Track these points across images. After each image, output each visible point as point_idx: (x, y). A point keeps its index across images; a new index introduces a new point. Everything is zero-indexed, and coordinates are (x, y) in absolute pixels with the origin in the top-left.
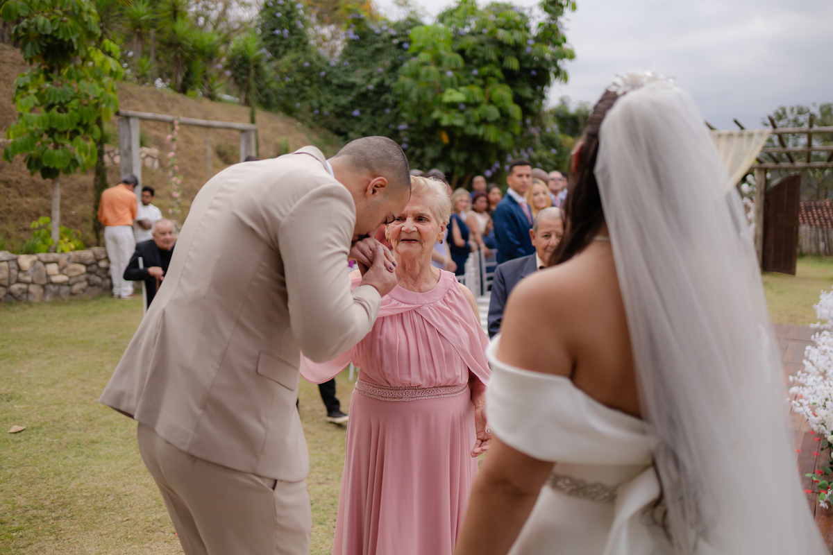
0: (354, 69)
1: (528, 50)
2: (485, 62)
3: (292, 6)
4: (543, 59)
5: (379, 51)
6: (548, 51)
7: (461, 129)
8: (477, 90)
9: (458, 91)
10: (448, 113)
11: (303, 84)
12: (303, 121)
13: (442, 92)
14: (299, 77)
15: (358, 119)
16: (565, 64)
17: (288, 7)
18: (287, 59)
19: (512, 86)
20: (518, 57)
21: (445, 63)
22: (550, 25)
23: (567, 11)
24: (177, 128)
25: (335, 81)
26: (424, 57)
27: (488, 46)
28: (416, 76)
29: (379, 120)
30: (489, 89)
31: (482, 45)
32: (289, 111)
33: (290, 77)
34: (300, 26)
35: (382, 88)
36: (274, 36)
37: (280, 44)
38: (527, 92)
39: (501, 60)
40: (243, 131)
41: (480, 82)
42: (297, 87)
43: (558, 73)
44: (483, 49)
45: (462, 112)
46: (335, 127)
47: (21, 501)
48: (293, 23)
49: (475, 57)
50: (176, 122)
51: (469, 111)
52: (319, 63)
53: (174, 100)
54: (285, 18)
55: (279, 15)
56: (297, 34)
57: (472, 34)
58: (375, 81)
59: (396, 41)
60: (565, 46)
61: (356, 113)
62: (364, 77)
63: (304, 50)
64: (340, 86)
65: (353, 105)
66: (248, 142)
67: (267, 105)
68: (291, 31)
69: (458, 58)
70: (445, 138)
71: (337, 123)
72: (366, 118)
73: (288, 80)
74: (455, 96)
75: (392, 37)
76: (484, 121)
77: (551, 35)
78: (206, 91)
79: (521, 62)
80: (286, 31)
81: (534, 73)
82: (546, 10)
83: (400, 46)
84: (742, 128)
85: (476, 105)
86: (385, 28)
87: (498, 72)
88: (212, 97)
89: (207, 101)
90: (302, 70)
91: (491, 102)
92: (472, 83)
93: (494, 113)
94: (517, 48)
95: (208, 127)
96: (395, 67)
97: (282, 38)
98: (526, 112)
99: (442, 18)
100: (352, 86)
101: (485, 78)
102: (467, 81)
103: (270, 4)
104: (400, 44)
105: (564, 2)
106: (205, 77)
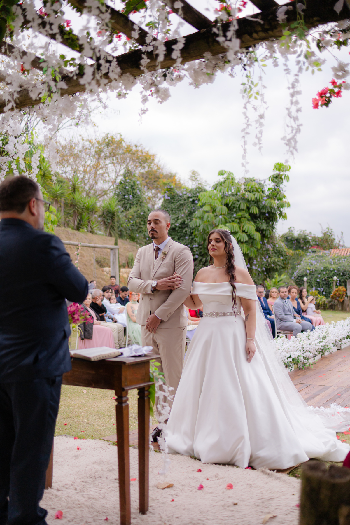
1: (264, 203)
2: (240, 209)
3: (134, 182)
4: (271, 208)
5: (181, 204)
6: (275, 203)
8: (235, 225)
9: (225, 226)
11: (140, 224)
12: (140, 244)
13: (217, 226)
14: (138, 220)
16: (285, 210)
17: (132, 183)
18: (131, 211)
19: (255, 222)
20: (258, 207)
21: (218, 211)
22: (276, 189)
23: (285, 181)
24: (80, 248)
26: (207, 208)
27: (241, 201)
28: (202, 218)
30: (242, 225)
31: (238, 201)
32: (133, 239)
33: (133, 220)
34: (139, 193)
35: (184, 225)
36: (125, 198)
37: (128, 203)
38: (264, 226)
39: (248, 208)
40: (112, 249)
41: (238, 221)
42: (137, 226)
43: (281, 215)
44: (239, 203)
48: (134, 192)
50: (80, 245)
53: (74, 234)
54: (130, 189)
55: (127, 188)
56: (136, 198)
57: (233, 195)
58: (180, 221)
59: (191, 200)
60: (285, 200)
62: (174, 219)
63: (140, 206)
66: (115, 255)
67: (121, 236)
68: (133, 196)
69: (225, 208)
73: (132, 222)
75: (189, 198)
77: (276, 194)
78: (89, 229)
79: (260, 209)
80: (131, 196)
81: (267, 215)
82: (273, 181)
83: (193, 202)
85: (235, 233)
86: (185, 193)
87: (247, 215)
88: (92, 232)
89: (90, 234)
90: (139, 216)
91: (244, 231)
92: (233, 221)
93: (245, 238)
94: (257, 202)
95: (95, 247)
96: (191, 214)
97: (129, 200)
98: (263, 236)
99: (215, 187)
101: (240, 219)
102: (230, 220)
103: (123, 182)
104: (193, 201)
105: (283, 177)
106: (89, 222)
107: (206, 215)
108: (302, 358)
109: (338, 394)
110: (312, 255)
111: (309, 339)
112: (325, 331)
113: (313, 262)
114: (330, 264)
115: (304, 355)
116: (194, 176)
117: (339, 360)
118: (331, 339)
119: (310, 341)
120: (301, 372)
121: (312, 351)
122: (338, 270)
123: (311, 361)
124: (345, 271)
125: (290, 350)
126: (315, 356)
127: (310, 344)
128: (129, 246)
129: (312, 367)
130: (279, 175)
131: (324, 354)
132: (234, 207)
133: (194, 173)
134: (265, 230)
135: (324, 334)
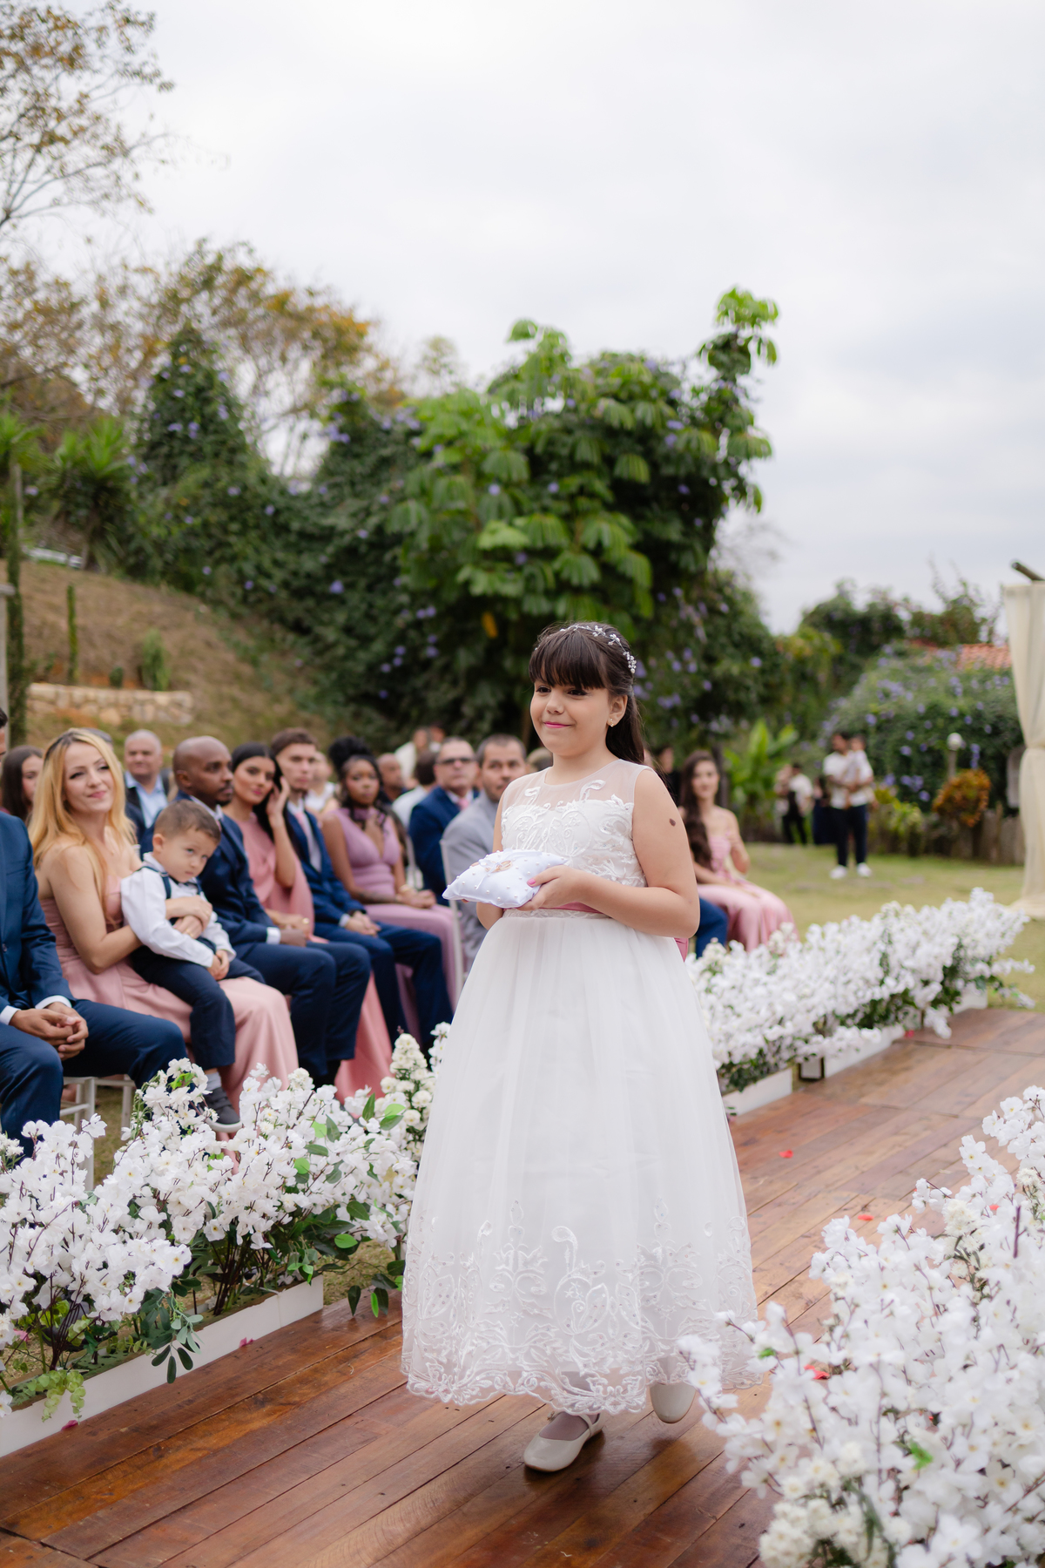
0: (338, 501)
1: (670, 440)
2: (574, 466)
3: (208, 376)
4: (702, 461)
5: (385, 462)
6: (715, 444)
7: (517, 602)
8: (551, 522)
9: (511, 524)
10: (490, 570)
11: (226, 531)
12: (216, 603)
13: (479, 527)
14: (216, 516)
15: (340, 600)
16: (754, 472)
17: (200, 379)
18: (191, 480)
19: (636, 518)
20: (648, 455)
21: (490, 470)
22: (720, 391)
23: (758, 364)
25: (295, 525)
27: (579, 434)
28: (427, 498)
29: (380, 602)
30: (578, 525)
31: (568, 431)
32: (186, 584)
33: (196, 515)
34: (223, 415)
35: (383, 537)
36: (172, 435)
37: (181, 453)
38: (673, 531)
39: (610, 461)
41: (564, 507)
42: (210, 536)
43: (741, 490)
44: (569, 440)
45: (519, 569)
46: (290, 617)
48: (208, 410)
49: (552, 456)
51: (534, 567)
52: (262, 490)
54: (190, 400)
55: (179, 394)
56: (216, 432)
57: (556, 415)
58: (373, 521)
59: (414, 440)
60: (752, 432)
61: (337, 587)
62: (354, 515)
63: (230, 463)
64: (303, 535)
65: (330, 572)
68: (204, 428)
69: (521, 461)
70: (489, 626)
71: (297, 610)
72: (354, 598)
73: (189, 520)
74: (503, 534)
75: (410, 433)
76: (564, 587)
77: (721, 411)
79: (654, 467)
80: (194, 426)
81: (684, 489)
82: (713, 361)
85: (548, 553)
87: (600, 486)
90: (223, 502)
91: (583, 548)
92: (545, 510)
93: (588, 572)
94: (645, 439)
97: (186, 440)
98: (667, 569)
99: (496, 385)
100: (328, 535)
101: (572, 499)
102: (536, 505)
103: (166, 375)
105: (752, 347)
107: (442, 483)
110: (897, 664)
113: (894, 687)
114: (951, 693)
116: (439, 356)
122: (978, 716)
124: (1000, 718)
128: (158, 608)
130: (735, 336)
133: (437, 345)
134: (681, 548)
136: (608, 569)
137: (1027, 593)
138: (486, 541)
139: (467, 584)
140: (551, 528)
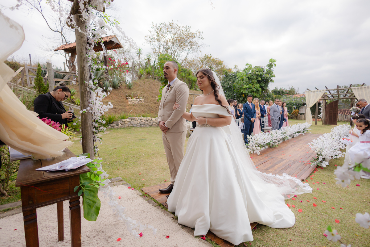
0: (225, 83)
1: (264, 76)
2: (253, 79)
4: (267, 78)
5: (230, 78)
6: (269, 76)
8: (251, 85)
9: (247, 85)
10: (244, 90)
13: (243, 86)
16: (273, 78)
19: (259, 84)
21: (244, 80)
22: (269, 70)
23: (274, 67)
26: (240, 79)
28: (237, 83)
29: (230, 93)
30: (254, 85)
38: (263, 85)
39: (257, 78)
41: (252, 83)
43: (271, 80)
44: (253, 76)
45: (248, 90)
47: (152, 152)
51: (249, 90)
57: (251, 73)
58: (229, 85)
59: (234, 76)
60: (273, 74)
69: (247, 79)
70: (244, 96)
75: (233, 76)
76: (252, 92)
77: (269, 72)
78: (195, 89)
79: (261, 78)
81: (265, 81)
82: (268, 67)
84: (318, 90)
85: (251, 88)
86: (232, 74)
87: (256, 81)
88: (196, 90)
91: (254, 88)
92: (250, 84)
93: (255, 90)
94: (261, 76)
95: (194, 95)
96: (234, 82)
98: (263, 89)
99: (244, 71)
100: (225, 86)
101: (253, 83)
104: (235, 77)
105: (273, 65)
106: (195, 86)
107: (239, 81)
108: (272, 143)
109: (288, 165)
110: (285, 97)
111: (276, 134)
112: (286, 130)
114: (292, 100)
115: (273, 141)
116: (236, 67)
117: (292, 143)
118: (289, 133)
119: (277, 135)
120: (271, 149)
121: (278, 139)
122: (296, 103)
123: (276, 144)
124: (299, 103)
125: (265, 139)
126: (279, 141)
127: (277, 136)
129: (277, 147)
130: (271, 64)
131: (284, 140)
132: (251, 78)
133: (236, 66)
134: (264, 87)
135: (285, 131)
136: (257, 90)
137: (308, 92)
138: (244, 87)
139: (242, 92)
140: (251, 86)
